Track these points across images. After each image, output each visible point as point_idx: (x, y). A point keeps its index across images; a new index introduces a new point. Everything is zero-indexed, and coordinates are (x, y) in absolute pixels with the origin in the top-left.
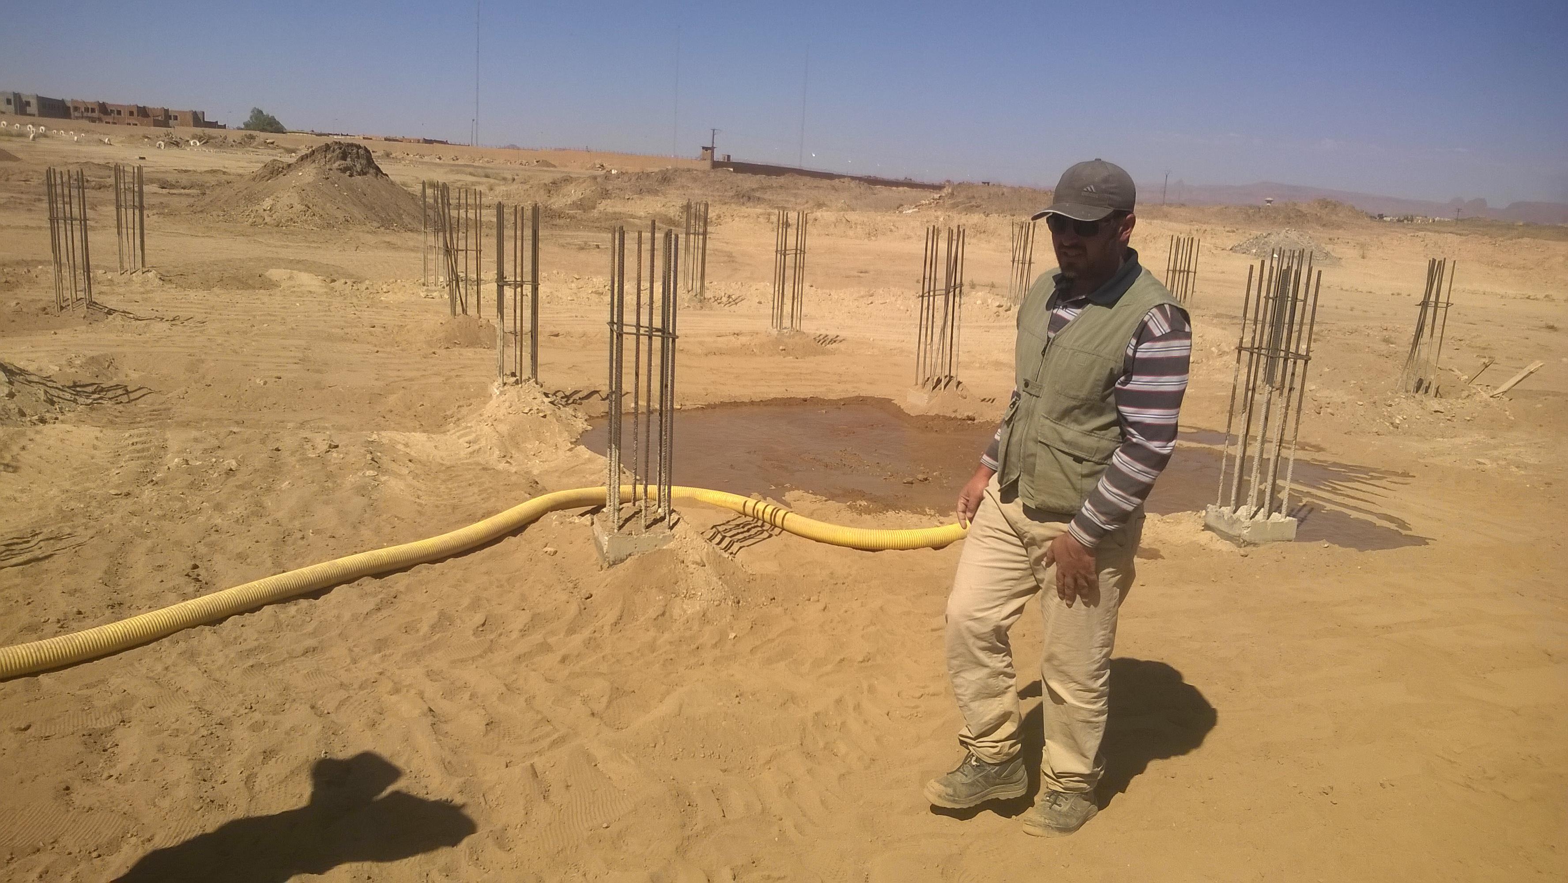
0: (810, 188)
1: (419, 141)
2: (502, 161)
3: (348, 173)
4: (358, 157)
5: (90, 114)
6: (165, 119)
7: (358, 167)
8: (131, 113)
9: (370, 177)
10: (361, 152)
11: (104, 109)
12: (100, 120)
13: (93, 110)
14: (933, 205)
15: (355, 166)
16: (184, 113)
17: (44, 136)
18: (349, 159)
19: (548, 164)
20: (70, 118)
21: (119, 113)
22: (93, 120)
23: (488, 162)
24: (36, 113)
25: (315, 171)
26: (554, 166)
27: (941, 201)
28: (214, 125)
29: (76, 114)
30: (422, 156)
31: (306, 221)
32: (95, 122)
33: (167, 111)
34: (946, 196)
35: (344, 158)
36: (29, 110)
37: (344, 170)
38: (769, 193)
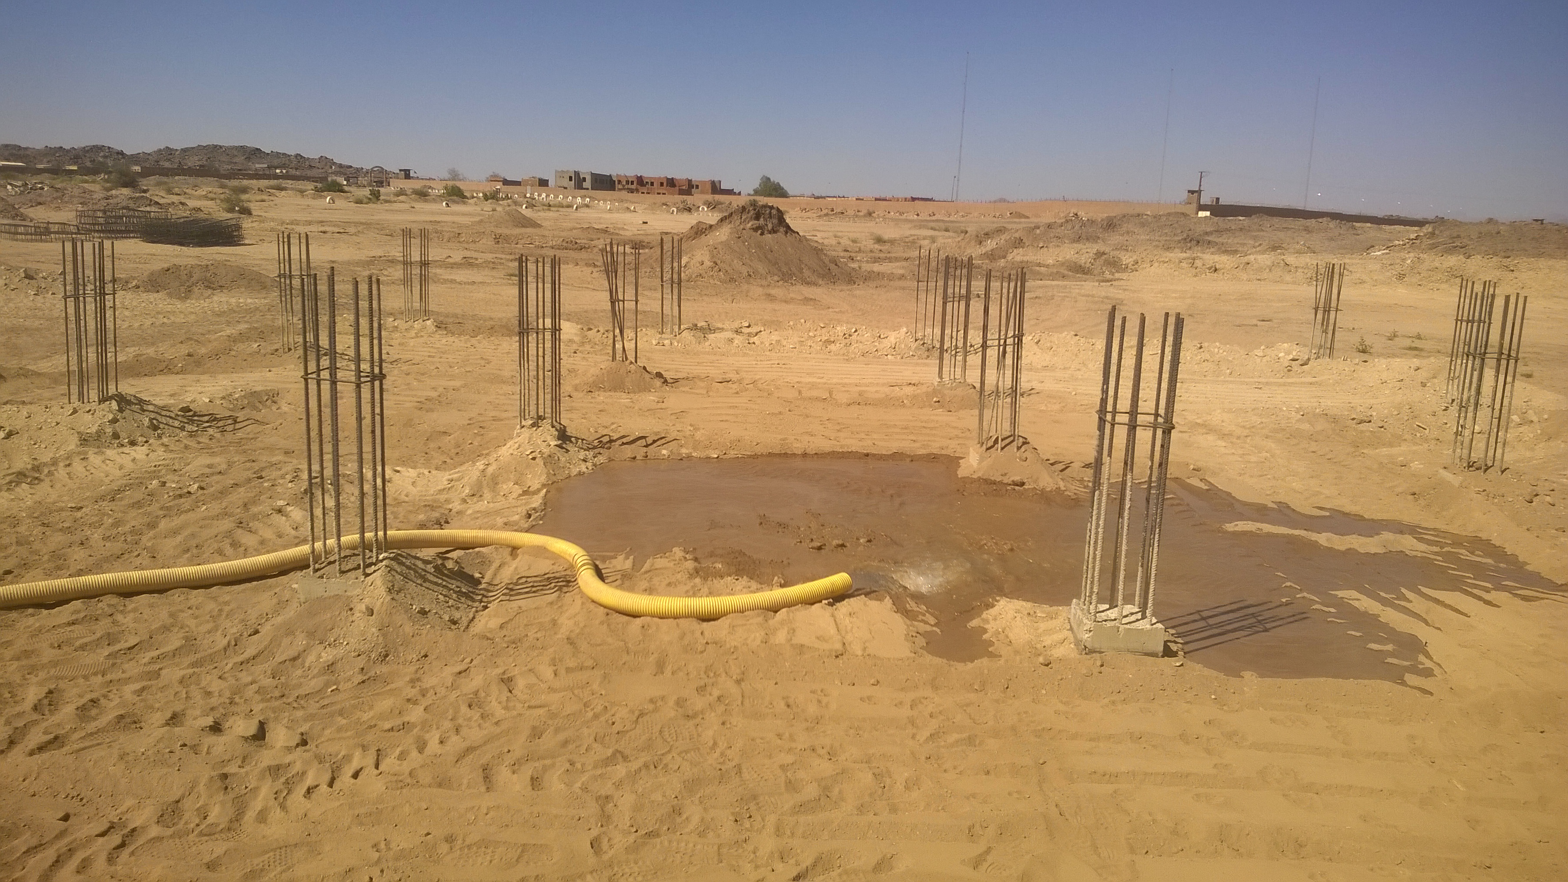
0: (1278, 229)
1: (906, 200)
2: (976, 214)
3: (759, 232)
4: (770, 217)
5: (630, 186)
6: (689, 188)
7: (770, 226)
8: (662, 184)
9: (780, 235)
10: (774, 212)
11: (640, 181)
12: (637, 191)
13: (632, 183)
14: (1407, 245)
15: (767, 225)
16: (704, 182)
17: (587, 206)
18: (762, 219)
19: (1021, 216)
20: (614, 190)
21: (652, 184)
22: (631, 191)
23: (963, 216)
24: (590, 187)
25: (729, 231)
26: (1028, 217)
27: (1418, 242)
28: (730, 192)
29: (620, 187)
30: (901, 214)
31: (712, 276)
32: (632, 192)
33: (690, 181)
34: (1425, 235)
35: (757, 218)
36: (585, 185)
37: (755, 230)
38: (1224, 236)
